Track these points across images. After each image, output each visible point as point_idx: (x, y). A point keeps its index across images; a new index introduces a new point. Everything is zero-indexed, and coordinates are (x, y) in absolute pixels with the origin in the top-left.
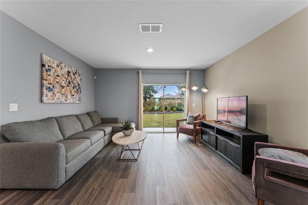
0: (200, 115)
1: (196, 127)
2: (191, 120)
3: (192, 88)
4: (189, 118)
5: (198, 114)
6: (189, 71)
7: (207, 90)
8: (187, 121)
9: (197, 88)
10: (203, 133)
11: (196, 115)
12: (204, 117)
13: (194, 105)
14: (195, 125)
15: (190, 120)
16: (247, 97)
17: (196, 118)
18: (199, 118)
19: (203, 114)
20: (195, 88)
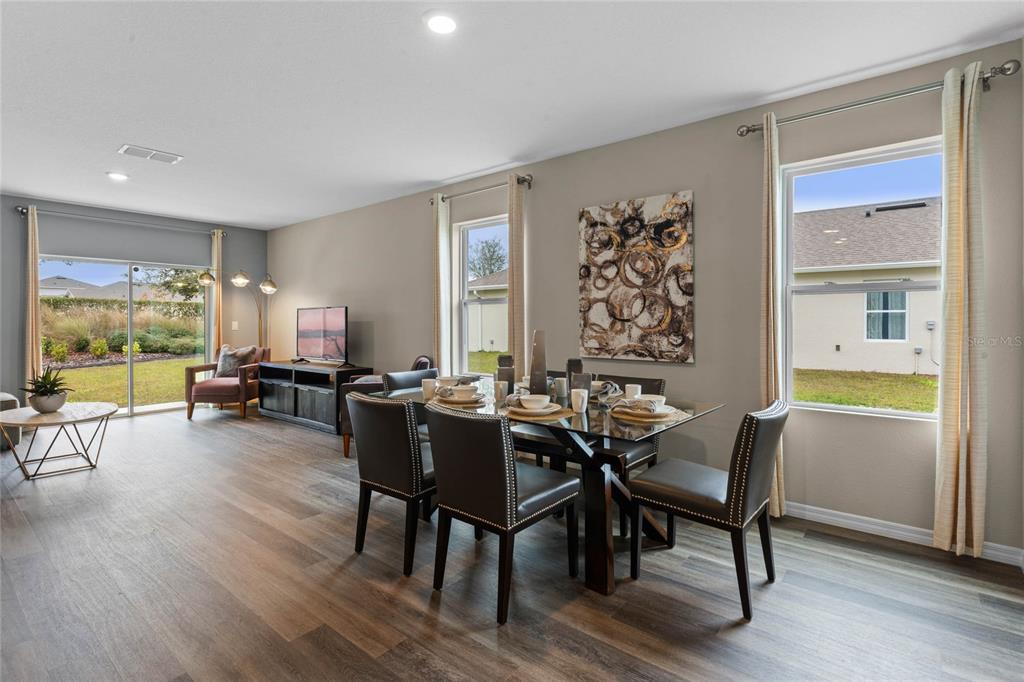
0: (255, 349)
1: (246, 381)
2: (230, 365)
3: (233, 281)
4: (224, 360)
5: (250, 348)
6: (220, 231)
7: (275, 290)
8: (219, 369)
9: (247, 281)
10: (264, 392)
11: (243, 350)
12: (266, 355)
13: (235, 325)
14: (244, 375)
15: (227, 365)
16: (346, 308)
17: (244, 359)
18: (254, 357)
19: (262, 348)
20: (240, 281)
